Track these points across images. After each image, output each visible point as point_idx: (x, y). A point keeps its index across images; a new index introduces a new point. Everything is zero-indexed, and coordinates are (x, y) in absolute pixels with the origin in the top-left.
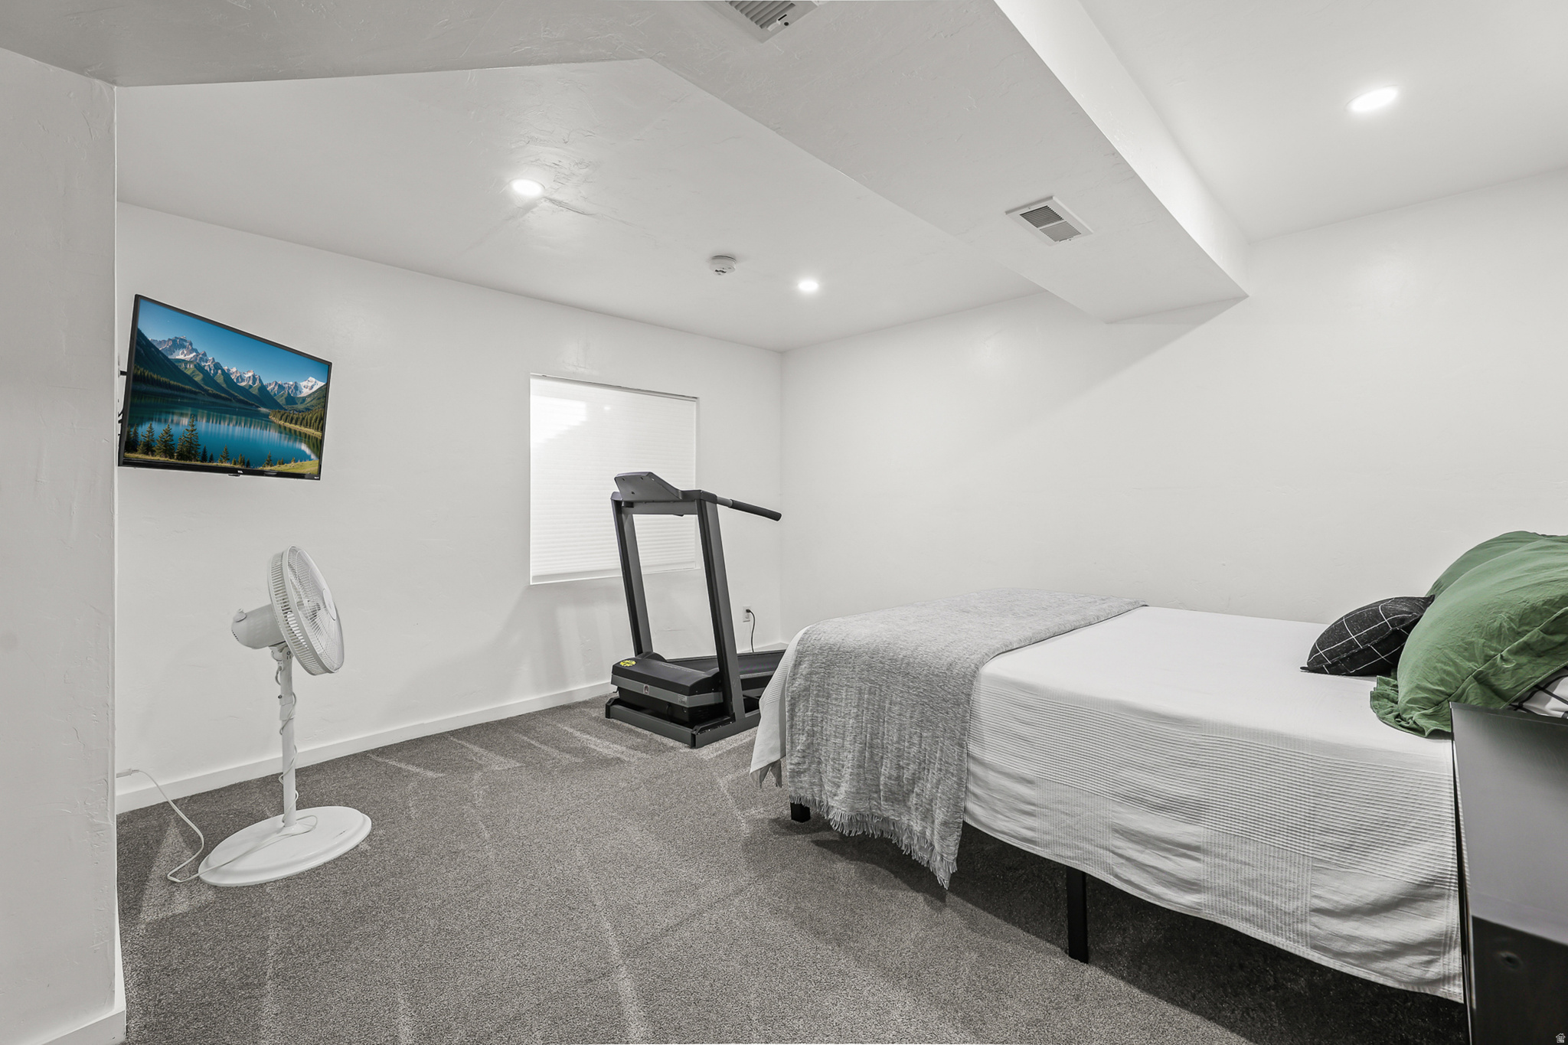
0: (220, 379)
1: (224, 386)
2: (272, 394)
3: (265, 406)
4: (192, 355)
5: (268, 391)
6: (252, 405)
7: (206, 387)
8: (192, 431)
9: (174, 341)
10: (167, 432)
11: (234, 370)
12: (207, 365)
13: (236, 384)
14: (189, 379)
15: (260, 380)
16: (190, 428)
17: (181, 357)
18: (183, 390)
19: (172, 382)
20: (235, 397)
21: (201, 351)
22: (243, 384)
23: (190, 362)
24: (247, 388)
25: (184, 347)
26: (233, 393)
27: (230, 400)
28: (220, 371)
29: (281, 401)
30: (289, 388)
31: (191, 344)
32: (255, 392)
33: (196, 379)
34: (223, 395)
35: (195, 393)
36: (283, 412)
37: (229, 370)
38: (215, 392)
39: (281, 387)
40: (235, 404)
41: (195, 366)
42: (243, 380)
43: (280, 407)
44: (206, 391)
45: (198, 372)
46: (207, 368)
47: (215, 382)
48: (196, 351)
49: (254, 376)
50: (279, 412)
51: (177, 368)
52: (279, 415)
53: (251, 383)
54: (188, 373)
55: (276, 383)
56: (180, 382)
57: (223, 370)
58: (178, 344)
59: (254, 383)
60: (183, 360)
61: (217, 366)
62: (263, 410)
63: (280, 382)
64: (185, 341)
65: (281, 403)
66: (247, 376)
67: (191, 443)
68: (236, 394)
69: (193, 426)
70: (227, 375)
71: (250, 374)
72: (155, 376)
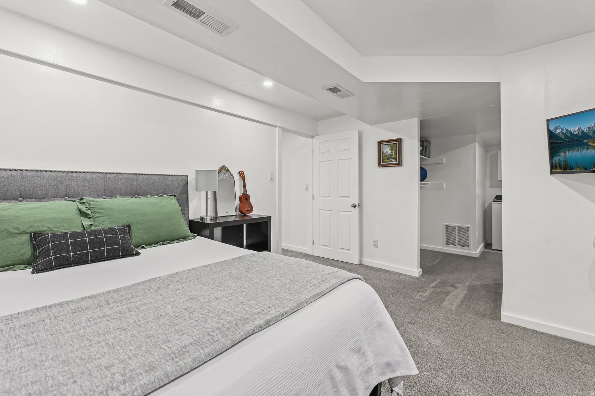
0: (569, 135)
1: (570, 136)
2: (587, 133)
3: (586, 139)
4: (560, 130)
5: (585, 132)
6: (581, 140)
7: (566, 139)
8: (565, 158)
9: (556, 128)
10: (559, 160)
11: (572, 129)
12: (565, 131)
13: (573, 134)
14: (561, 138)
15: (581, 129)
16: (564, 157)
17: (558, 132)
18: (560, 143)
19: (558, 141)
20: (574, 139)
21: (562, 128)
22: (576, 133)
23: (560, 132)
24: (577, 134)
25: (558, 128)
26: (573, 138)
27: (573, 141)
28: (568, 132)
29: (591, 134)
30: (593, 127)
31: (559, 126)
32: (580, 134)
33: (563, 138)
34: (571, 140)
35: (563, 143)
36: (593, 139)
37: (570, 130)
38: (568, 140)
39: (589, 128)
40: (575, 142)
41: (562, 133)
42: (575, 132)
43: (591, 137)
44: (566, 141)
45: (563, 135)
46: (565, 132)
47: (567, 136)
48: (561, 128)
49: (578, 128)
50: (592, 140)
51: (558, 136)
52: (592, 141)
53: (578, 132)
54: (560, 136)
55: (587, 127)
56: (559, 141)
57: (569, 131)
58: (557, 128)
59: (579, 131)
60: (559, 133)
61: (567, 130)
62: (585, 141)
63: (588, 126)
64: (558, 126)
65: (591, 135)
66: (576, 129)
67: (566, 163)
68: (575, 138)
69: (565, 155)
70: (570, 132)
71: (577, 128)
72: (553, 141)
